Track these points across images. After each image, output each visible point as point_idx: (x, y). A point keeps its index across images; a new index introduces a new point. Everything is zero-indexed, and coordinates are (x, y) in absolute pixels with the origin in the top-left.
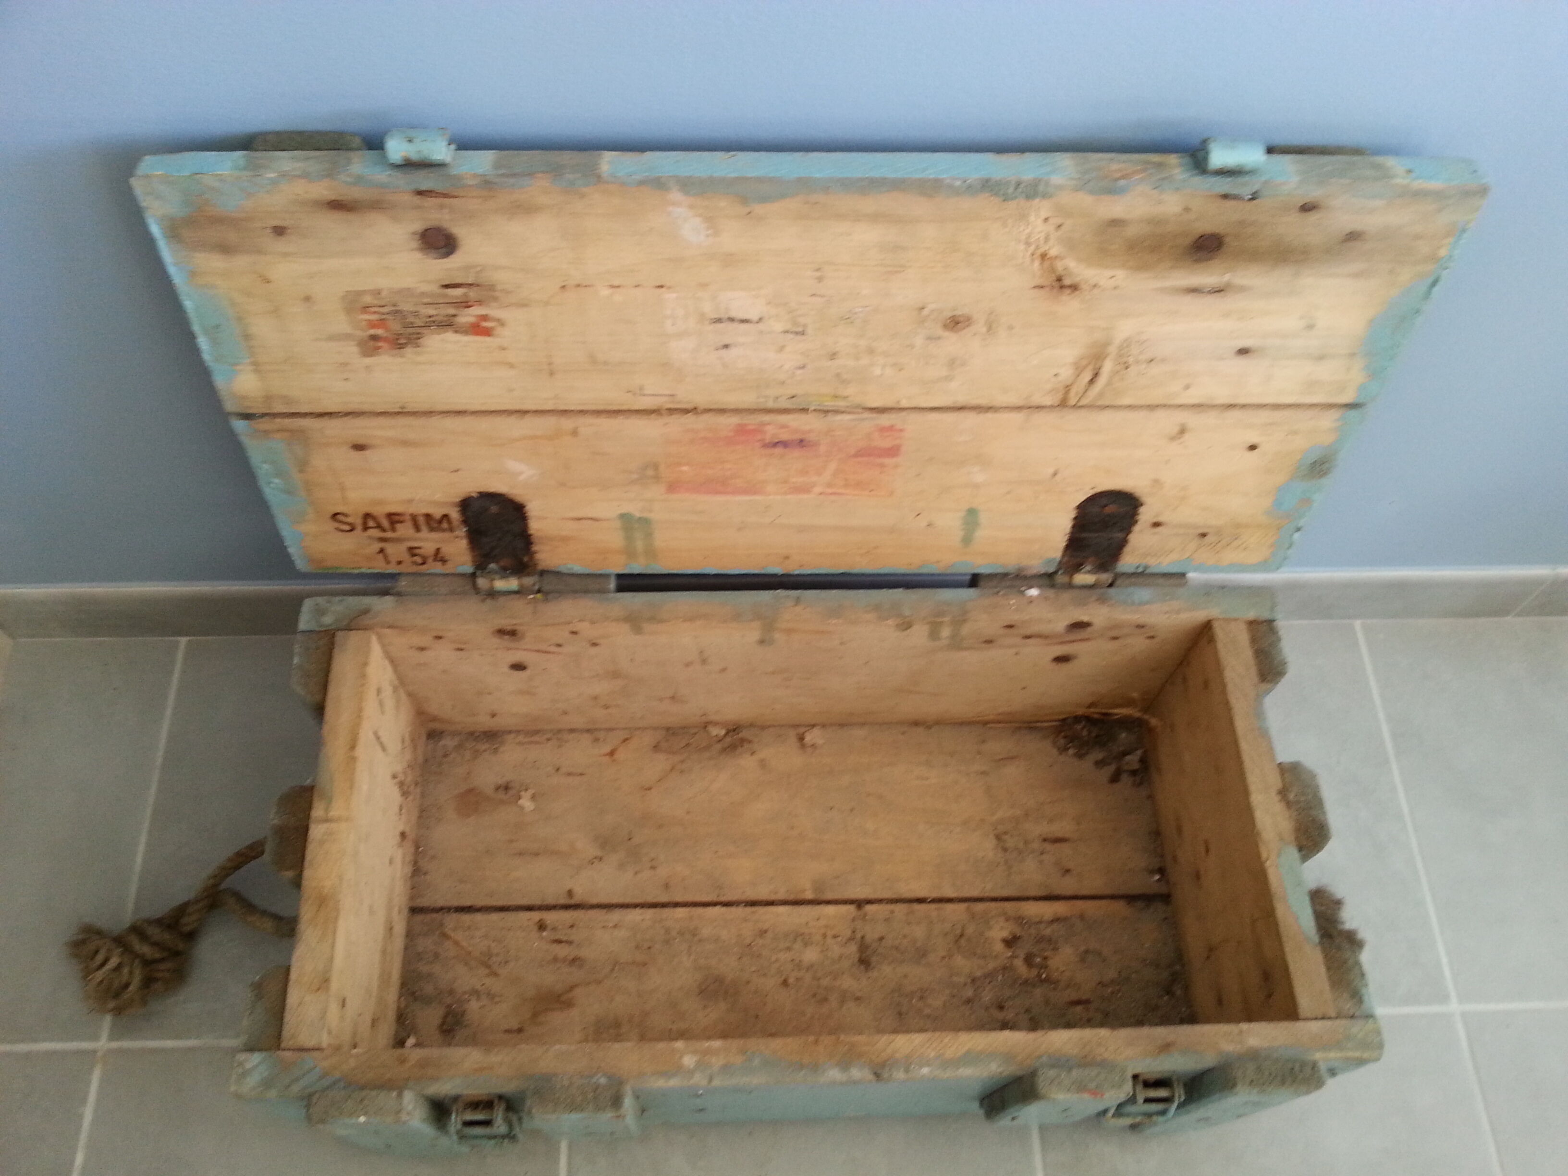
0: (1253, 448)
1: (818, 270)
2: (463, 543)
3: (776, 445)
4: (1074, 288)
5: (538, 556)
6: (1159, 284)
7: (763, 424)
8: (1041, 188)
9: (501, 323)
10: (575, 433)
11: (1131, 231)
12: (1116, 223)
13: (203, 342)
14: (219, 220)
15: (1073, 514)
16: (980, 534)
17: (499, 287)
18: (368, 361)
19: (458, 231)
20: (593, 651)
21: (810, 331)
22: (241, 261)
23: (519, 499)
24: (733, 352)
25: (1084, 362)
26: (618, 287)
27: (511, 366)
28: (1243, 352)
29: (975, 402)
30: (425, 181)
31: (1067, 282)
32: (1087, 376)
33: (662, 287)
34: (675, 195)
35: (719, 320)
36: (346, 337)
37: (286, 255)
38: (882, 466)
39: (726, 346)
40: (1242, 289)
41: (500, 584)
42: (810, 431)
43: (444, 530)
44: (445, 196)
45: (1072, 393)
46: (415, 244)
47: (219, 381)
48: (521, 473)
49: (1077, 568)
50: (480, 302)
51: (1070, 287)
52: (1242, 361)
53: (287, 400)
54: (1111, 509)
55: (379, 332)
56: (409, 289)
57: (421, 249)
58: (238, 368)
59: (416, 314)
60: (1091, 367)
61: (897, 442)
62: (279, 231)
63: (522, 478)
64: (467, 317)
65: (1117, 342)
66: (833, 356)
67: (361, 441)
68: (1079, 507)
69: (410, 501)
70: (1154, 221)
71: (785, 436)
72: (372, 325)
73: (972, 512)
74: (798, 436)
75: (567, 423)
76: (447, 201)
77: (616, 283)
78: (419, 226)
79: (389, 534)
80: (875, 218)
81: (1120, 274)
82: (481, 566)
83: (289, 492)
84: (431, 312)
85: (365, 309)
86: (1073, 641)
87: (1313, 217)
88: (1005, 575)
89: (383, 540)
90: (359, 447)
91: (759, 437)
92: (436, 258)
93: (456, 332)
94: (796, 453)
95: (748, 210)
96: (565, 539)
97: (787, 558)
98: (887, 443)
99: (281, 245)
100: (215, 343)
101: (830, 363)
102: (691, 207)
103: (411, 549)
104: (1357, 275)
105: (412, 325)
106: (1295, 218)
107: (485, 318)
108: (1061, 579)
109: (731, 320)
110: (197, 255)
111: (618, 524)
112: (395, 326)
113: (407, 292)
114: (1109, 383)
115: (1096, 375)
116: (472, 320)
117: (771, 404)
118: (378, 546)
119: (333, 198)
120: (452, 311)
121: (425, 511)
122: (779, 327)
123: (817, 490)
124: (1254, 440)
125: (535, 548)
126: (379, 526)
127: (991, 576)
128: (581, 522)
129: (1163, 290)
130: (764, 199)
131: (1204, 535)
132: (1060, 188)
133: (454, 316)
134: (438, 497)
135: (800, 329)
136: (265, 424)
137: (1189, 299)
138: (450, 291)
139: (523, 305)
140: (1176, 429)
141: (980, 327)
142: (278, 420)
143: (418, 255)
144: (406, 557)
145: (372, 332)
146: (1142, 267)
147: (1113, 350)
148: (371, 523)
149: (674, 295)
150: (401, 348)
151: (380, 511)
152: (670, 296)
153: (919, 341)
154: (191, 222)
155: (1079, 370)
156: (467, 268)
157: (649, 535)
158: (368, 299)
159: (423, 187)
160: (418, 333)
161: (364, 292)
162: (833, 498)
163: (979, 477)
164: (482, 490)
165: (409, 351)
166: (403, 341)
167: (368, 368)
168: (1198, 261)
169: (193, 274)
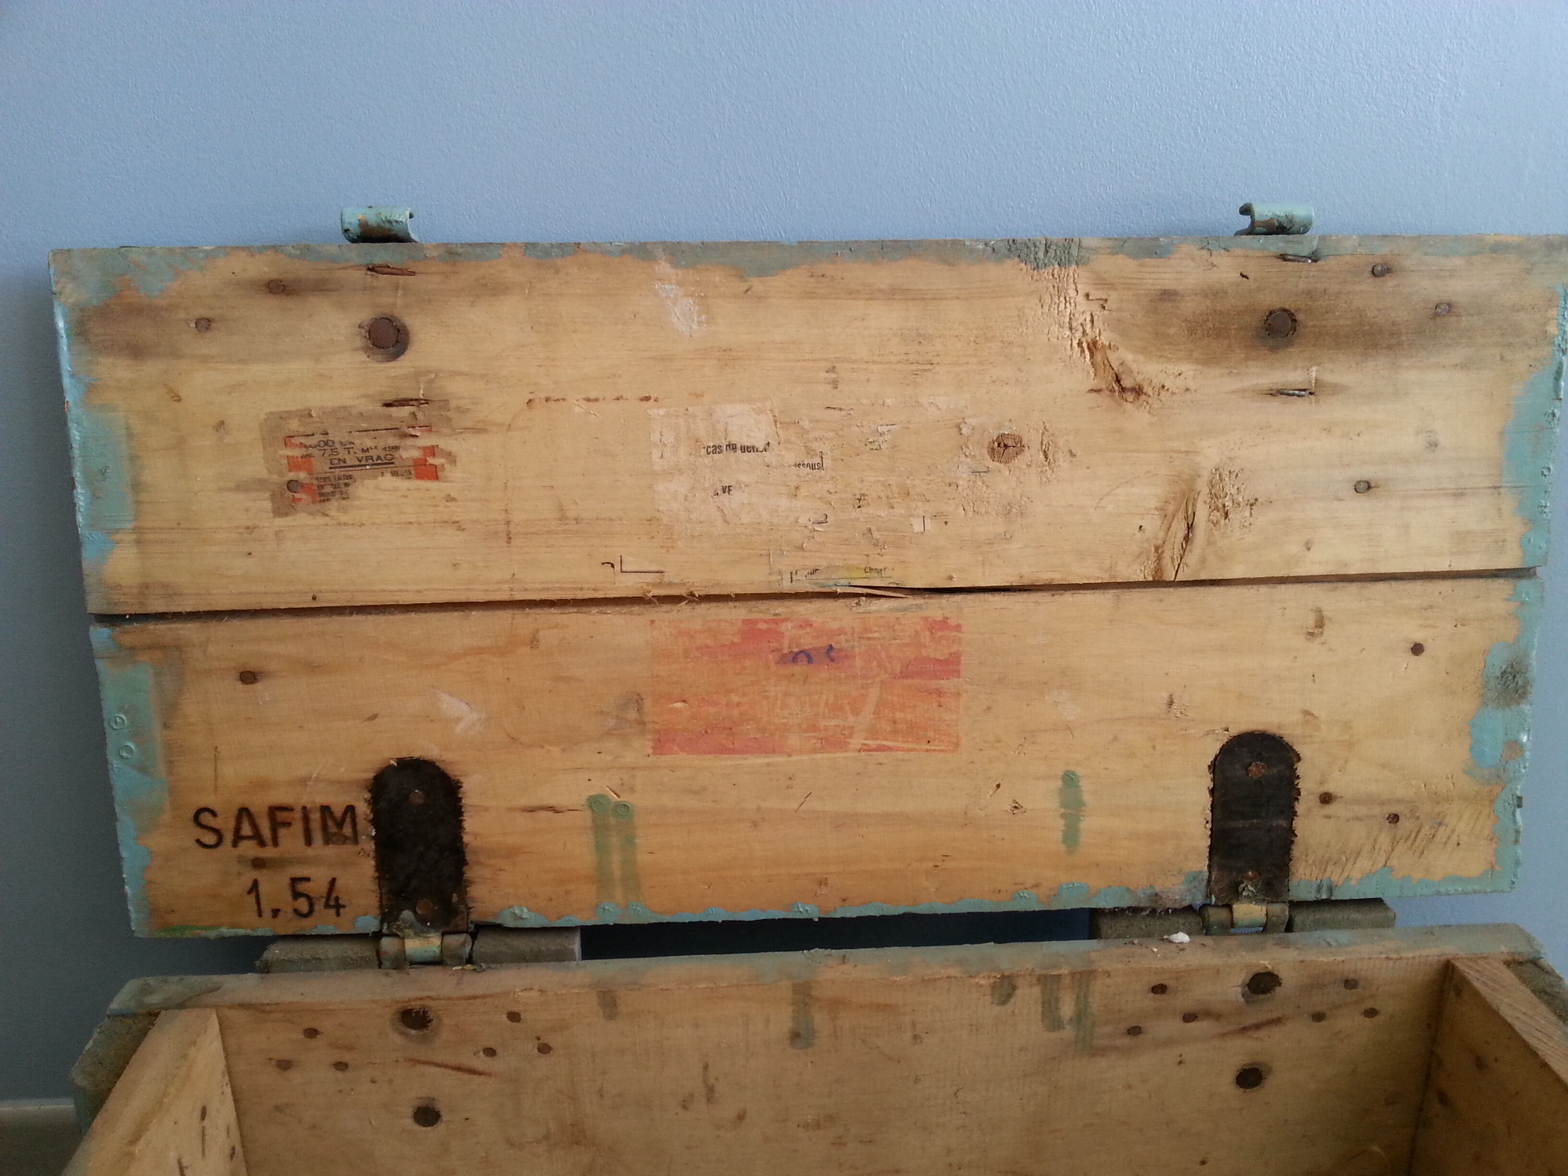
0: (1417, 649)
1: (833, 369)
2: (368, 867)
3: (795, 658)
4: (1138, 391)
5: (476, 891)
6: (1235, 384)
7: (778, 620)
8: (1074, 252)
9: (451, 458)
10: (534, 642)
11: (1190, 307)
12: (1167, 295)
13: (81, 495)
14: (136, 310)
15: (1207, 782)
16: (1088, 824)
17: (453, 404)
18: (280, 522)
19: (413, 322)
20: (543, 1063)
21: (827, 462)
22: (152, 369)
23: (453, 771)
24: (737, 497)
25: (1171, 508)
26: (597, 400)
27: (459, 526)
28: (1365, 487)
29: (1045, 577)
30: (381, 253)
31: (1127, 383)
32: (1179, 528)
33: (647, 399)
34: (663, 267)
35: (717, 449)
36: (261, 483)
37: (205, 359)
38: (939, 693)
39: (727, 489)
40: (1337, 390)
41: (415, 946)
42: (841, 632)
43: (344, 840)
44: (402, 272)
45: (1166, 561)
46: (359, 342)
47: (89, 557)
48: (459, 720)
49: (1234, 892)
50: (428, 428)
51: (1133, 389)
52: (1363, 503)
53: (169, 591)
54: (1257, 770)
55: (302, 476)
56: (345, 408)
57: (366, 349)
58: (118, 537)
59: (348, 447)
60: (1181, 515)
61: (955, 648)
62: (204, 324)
63: (460, 727)
64: (409, 453)
65: (1206, 475)
66: (860, 501)
67: (253, 664)
68: (1214, 767)
69: (304, 781)
70: (1213, 293)
71: (808, 642)
72: (293, 464)
73: (1070, 780)
74: (823, 642)
75: (525, 621)
76: (401, 279)
77: (593, 395)
78: (366, 315)
79: (269, 852)
80: (894, 294)
81: (1188, 369)
82: (388, 915)
83: (143, 770)
84: (369, 443)
85: (287, 441)
86: (1258, 1027)
87: (1389, 283)
88: (1135, 910)
89: (258, 864)
90: (249, 677)
91: (774, 645)
92: (382, 362)
93: (394, 474)
94: (823, 672)
95: (744, 286)
96: (512, 853)
97: (823, 882)
98: (939, 652)
99: (206, 346)
100: (94, 496)
101: (855, 514)
102: (680, 284)
103: (294, 881)
104: (1464, 366)
105: (343, 464)
106: (1367, 285)
107: (432, 451)
108: (1216, 915)
109: (732, 447)
110: (103, 360)
111: (585, 818)
112: (321, 465)
113: (341, 413)
114: (1210, 543)
115: (1190, 527)
116: (416, 454)
117: (787, 586)
118: (250, 876)
119: (274, 276)
120: (392, 441)
121: (321, 799)
122: (791, 457)
123: (856, 741)
124: (1418, 636)
125: (470, 873)
126: (257, 837)
127: (1116, 913)
128: (535, 814)
129: (1242, 392)
130: (763, 271)
131: (1394, 818)
132: (1095, 250)
133: (397, 448)
134: (344, 772)
135: (817, 460)
136: (133, 634)
137: (1276, 404)
138: (394, 411)
139: (479, 430)
140: (1311, 621)
141: (1033, 454)
142: (151, 626)
143: (363, 357)
144: (285, 900)
145: (292, 475)
146: (1210, 360)
147: (1202, 486)
148: (247, 830)
149: (662, 412)
150: (324, 501)
151: (260, 803)
152: (656, 412)
153: (963, 475)
154: (104, 313)
155: (1167, 519)
156: (418, 375)
157: (629, 841)
158: (294, 425)
159: (377, 261)
160: (350, 477)
161: (289, 415)
162: (880, 756)
163: (1071, 712)
164: (404, 755)
165: (333, 506)
166: (328, 489)
167: (279, 535)
168: (1274, 349)
169: (91, 389)
